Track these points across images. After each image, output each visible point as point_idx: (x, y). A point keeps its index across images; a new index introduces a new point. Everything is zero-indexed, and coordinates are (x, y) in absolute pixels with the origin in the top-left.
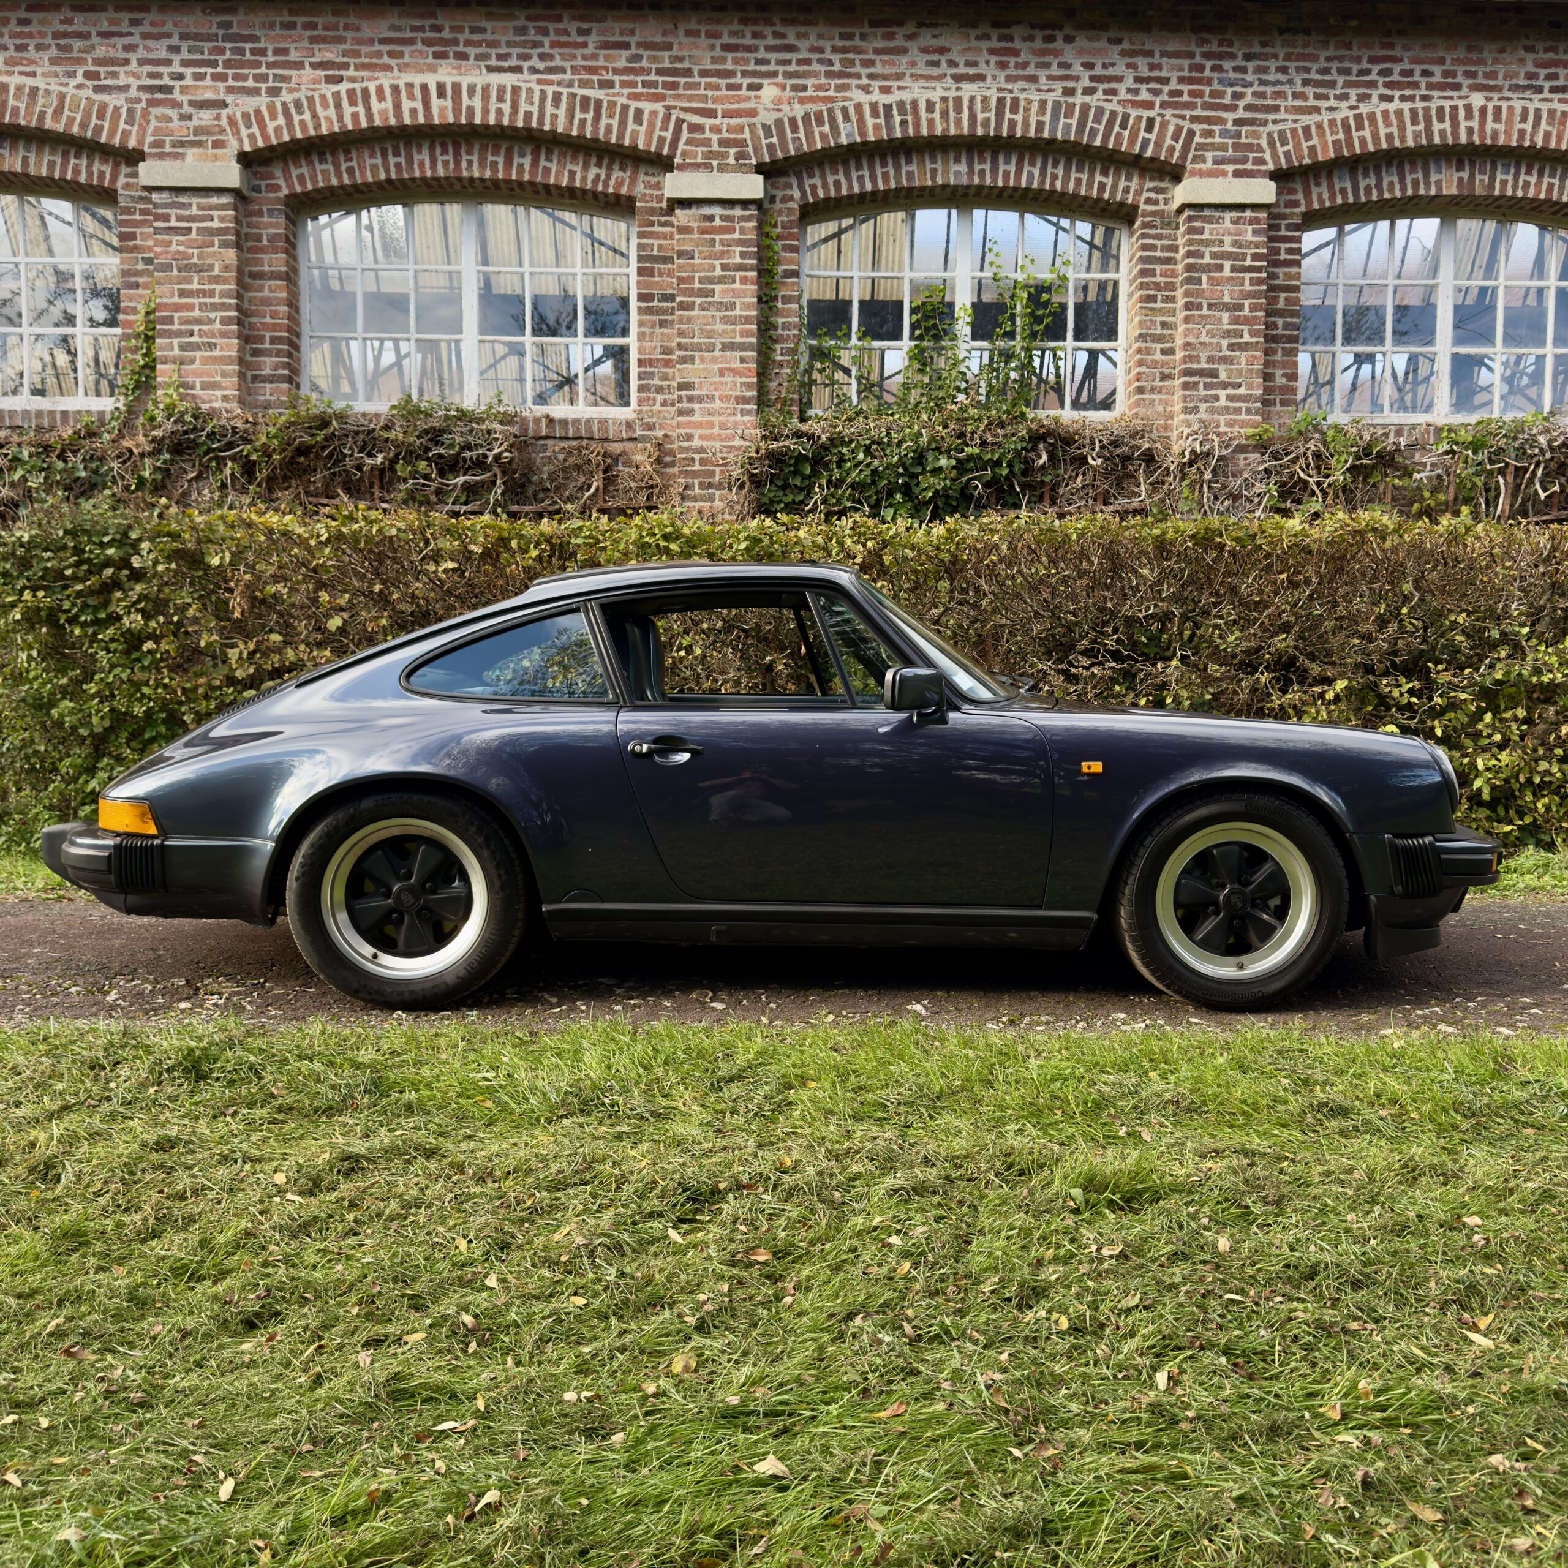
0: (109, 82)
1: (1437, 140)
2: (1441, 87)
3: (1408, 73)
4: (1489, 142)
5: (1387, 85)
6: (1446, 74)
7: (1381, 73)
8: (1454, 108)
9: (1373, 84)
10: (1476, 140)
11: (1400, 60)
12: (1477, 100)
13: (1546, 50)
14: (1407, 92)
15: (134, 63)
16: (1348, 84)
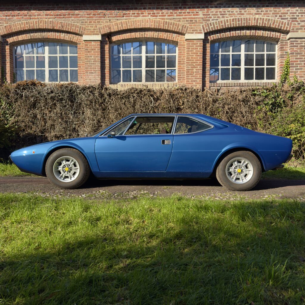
0: (284, 17)
15: (289, 14)
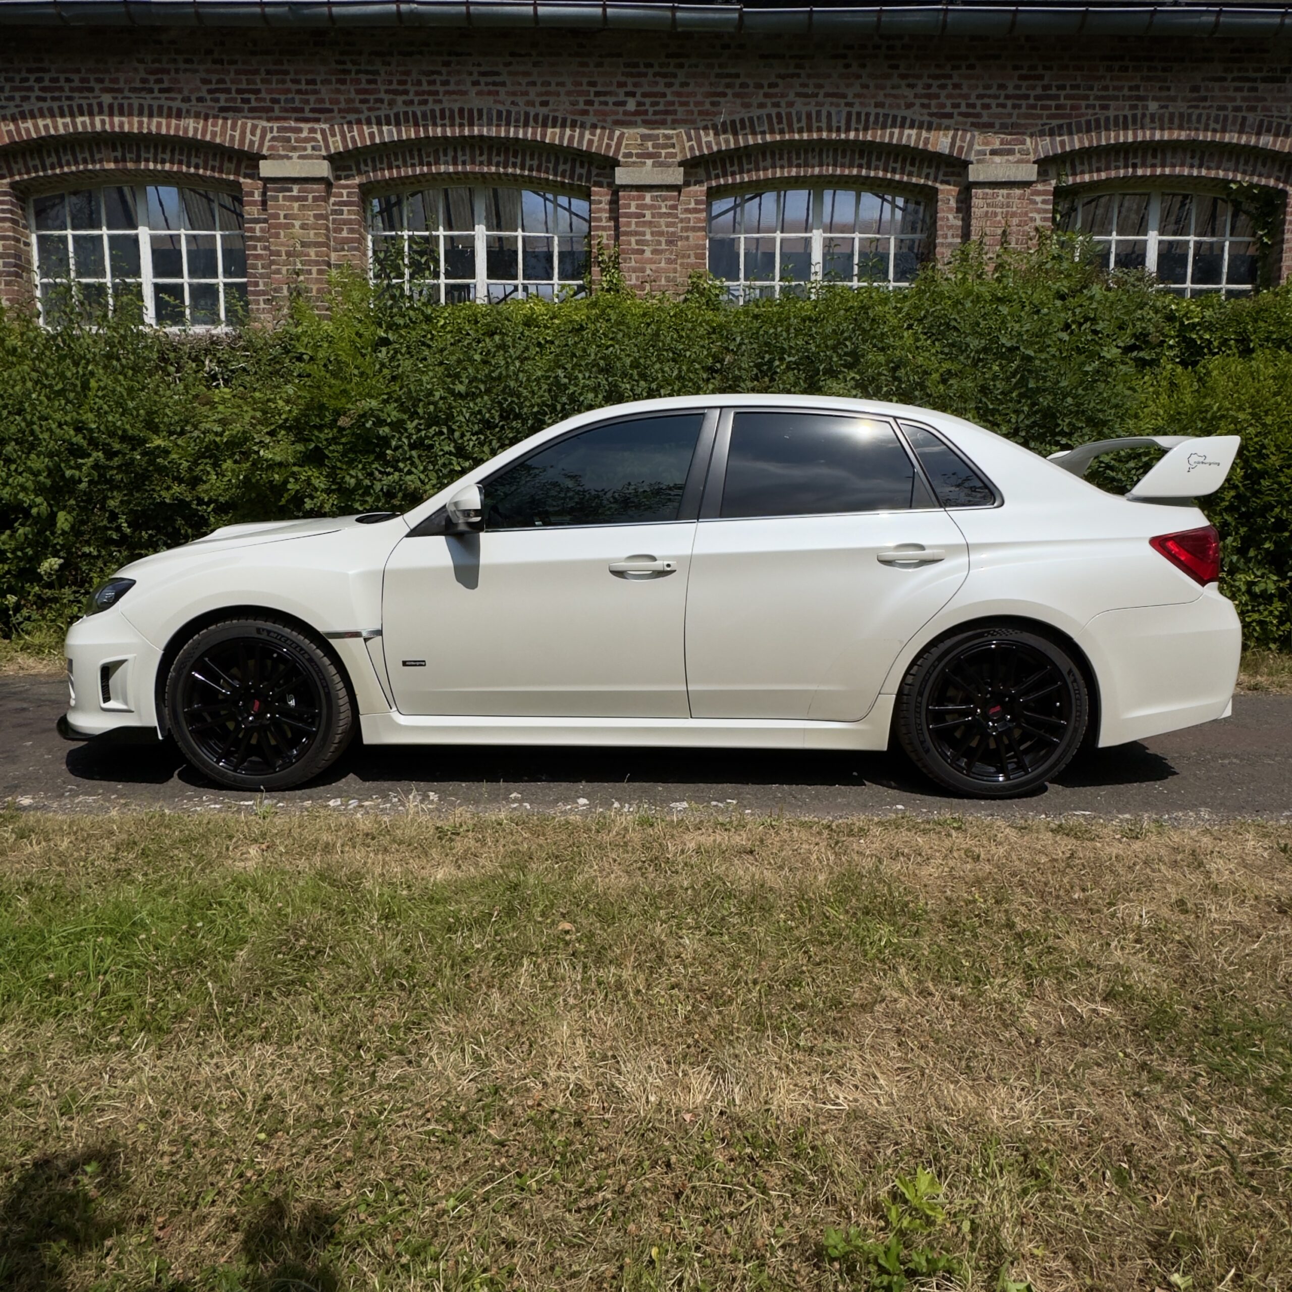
1: (80, 129)
2: (81, 90)
3: (56, 80)
4: (117, 129)
5: (42, 89)
6: (82, 80)
7: (39, 80)
8: (90, 106)
9: (31, 89)
10: (108, 127)
11: (49, 71)
12: (107, 99)
13: (153, 62)
14: (57, 94)
16: (14, 89)
